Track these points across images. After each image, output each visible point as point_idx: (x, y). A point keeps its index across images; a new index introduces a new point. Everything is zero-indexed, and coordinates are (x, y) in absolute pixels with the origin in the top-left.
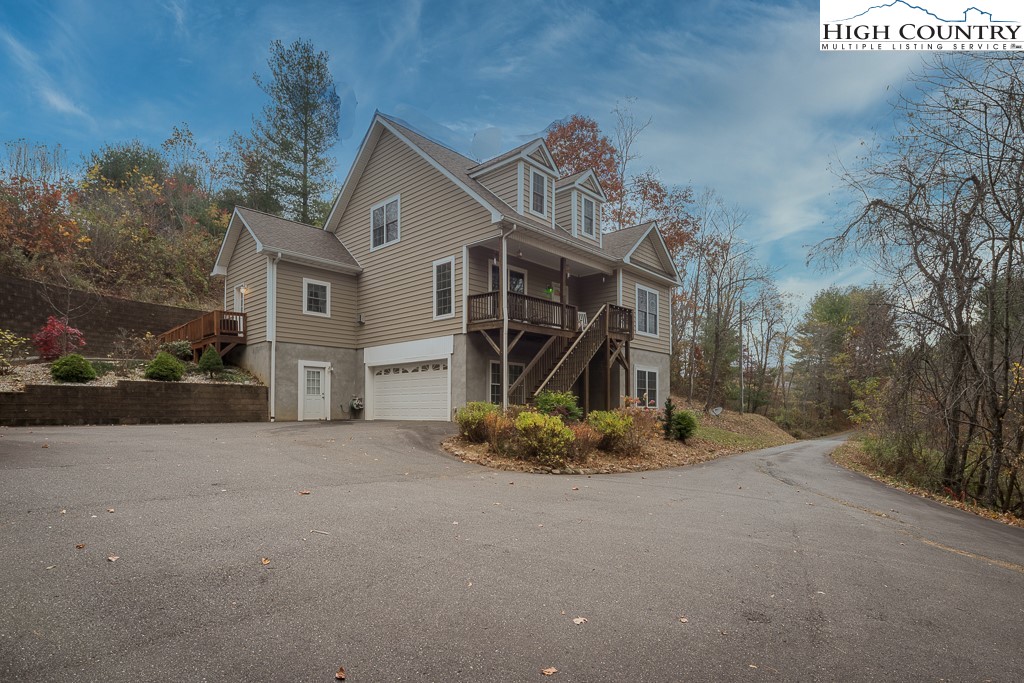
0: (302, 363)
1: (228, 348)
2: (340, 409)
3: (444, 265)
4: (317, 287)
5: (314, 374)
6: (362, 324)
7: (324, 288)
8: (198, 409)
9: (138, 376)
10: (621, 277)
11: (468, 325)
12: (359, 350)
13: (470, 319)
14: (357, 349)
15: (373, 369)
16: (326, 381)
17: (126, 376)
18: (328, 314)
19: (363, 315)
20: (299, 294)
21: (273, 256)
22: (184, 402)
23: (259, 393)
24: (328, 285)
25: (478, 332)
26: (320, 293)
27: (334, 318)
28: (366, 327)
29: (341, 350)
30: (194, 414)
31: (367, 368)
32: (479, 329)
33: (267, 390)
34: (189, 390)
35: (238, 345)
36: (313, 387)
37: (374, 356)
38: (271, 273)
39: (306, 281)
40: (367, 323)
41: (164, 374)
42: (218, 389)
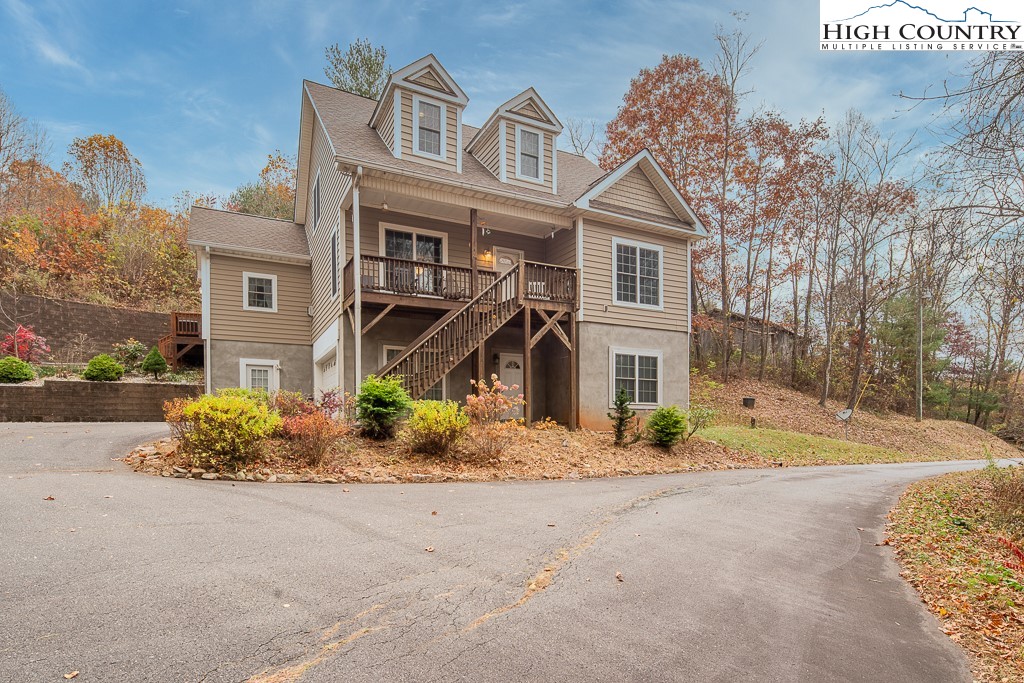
0: (243, 362)
1: (185, 351)
4: (260, 280)
5: (260, 373)
6: (312, 318)
7: (269, 282)
8: (126, 408)
10: (580, 226)
11: (343, 303)
15: (321, 366)
16: (274, 380)
17: (65, 377)
18: (275, 309)
19: (312, 308)
20: (239, 289)
22: (110, 402)
24: (274, 278)
26: (264, 287)
27: (282, 312)
29: (293, 347)
30: (121, 413)
31: (315, 365)
32: (347, 306)
33: (204, 389)
34: (118, 390)
36: (259, 386)
39: (246, 275)
41: (95, 374)
42: (149, 389)
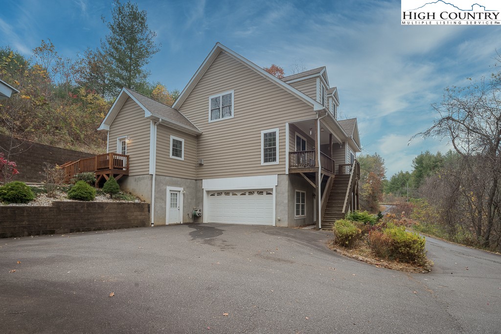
0: (169, 188)
1: (118, 177)
2: (187, 216)
3: (270, 134)
4: (177, 141)
5: (174, 194)
6: (201, 165)
7: (181, 142)
8: (108, 220)
9: (63, 197)
11: (289, 169)
12: (198, 180)
13: (290, 166)
14: (196, 180)
15: (208, 192)
16: (180, 199)
17: (56, 198)
18: (183, 159)
19: (202, 160)
20: (168, 145)
21: (155, 120)
22: (99, 216)
23: (144, 208)
24: (183, 140)
25: (298, 174)
26: (178, 145)
27: (186, 161)
28: (204, 167)
29: (189, 180)
30: (105, 224)
31: (205, 192)
32: (298, 172)
33: (149, 206)
34: (102, 207)
35: (124, 175)
36: (174, 204)
37: (208, 184)
38: (153, 130)
39: (172, 137)
40: (205, 165)
42: (120, 206)
